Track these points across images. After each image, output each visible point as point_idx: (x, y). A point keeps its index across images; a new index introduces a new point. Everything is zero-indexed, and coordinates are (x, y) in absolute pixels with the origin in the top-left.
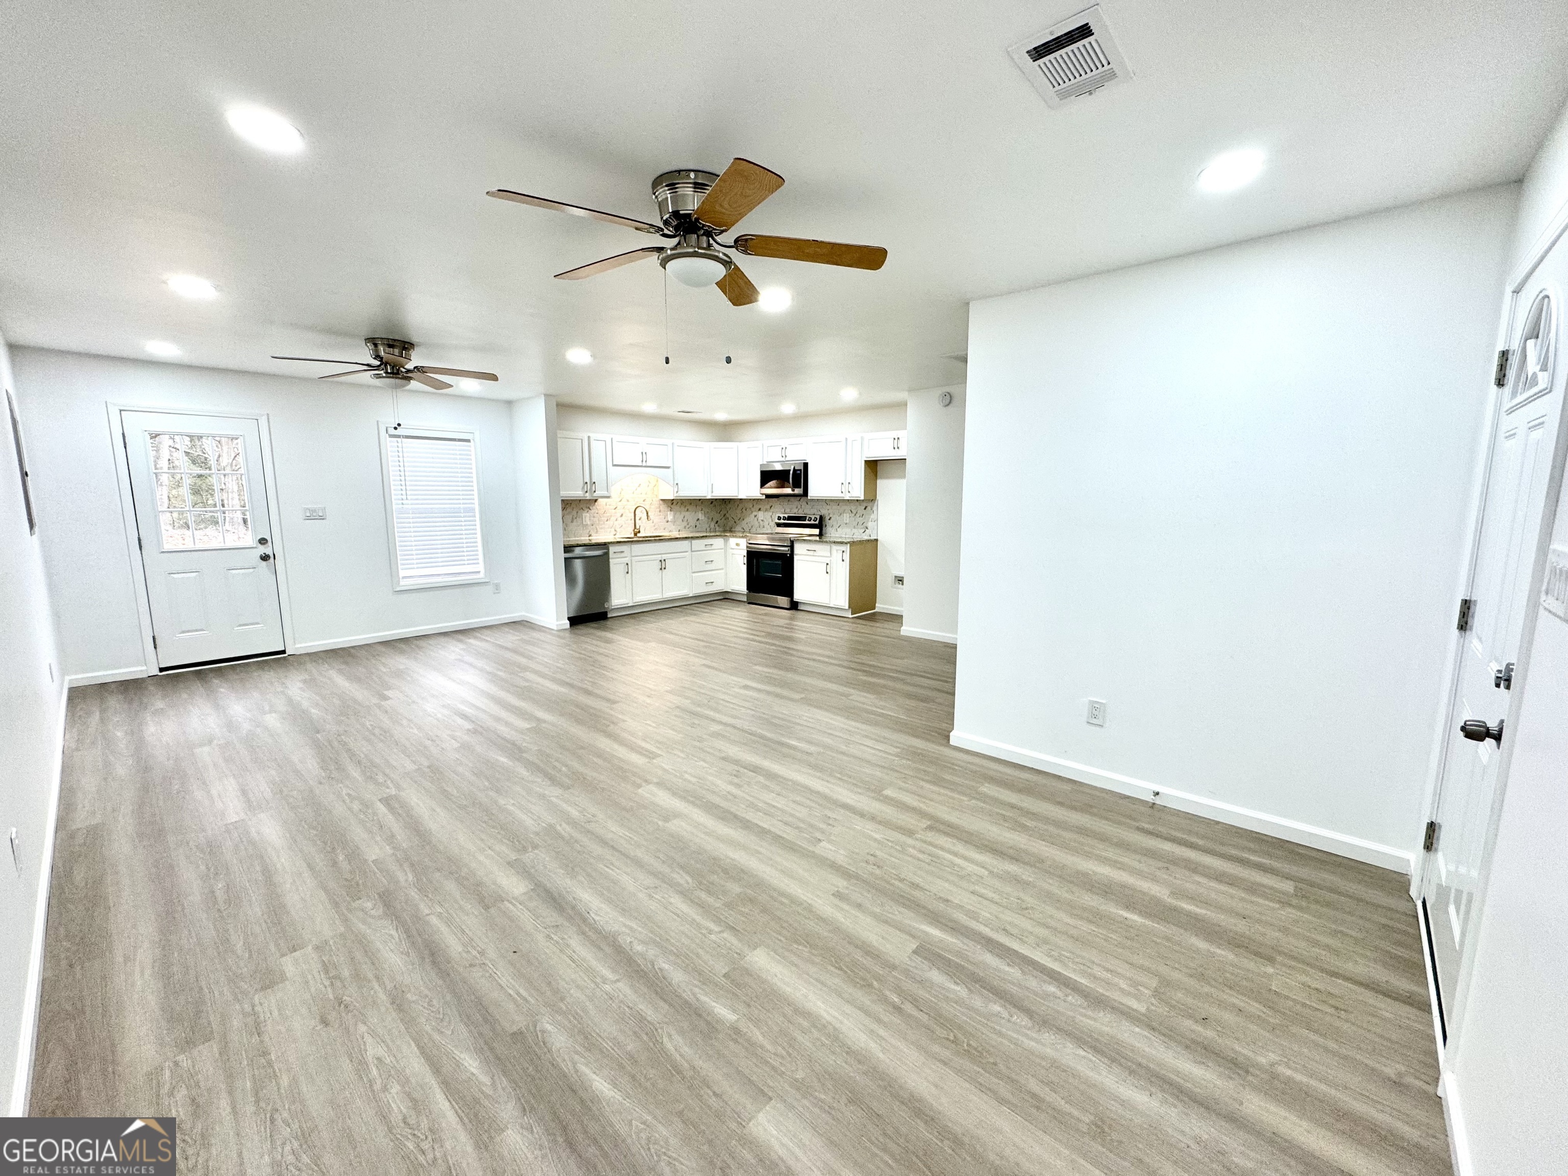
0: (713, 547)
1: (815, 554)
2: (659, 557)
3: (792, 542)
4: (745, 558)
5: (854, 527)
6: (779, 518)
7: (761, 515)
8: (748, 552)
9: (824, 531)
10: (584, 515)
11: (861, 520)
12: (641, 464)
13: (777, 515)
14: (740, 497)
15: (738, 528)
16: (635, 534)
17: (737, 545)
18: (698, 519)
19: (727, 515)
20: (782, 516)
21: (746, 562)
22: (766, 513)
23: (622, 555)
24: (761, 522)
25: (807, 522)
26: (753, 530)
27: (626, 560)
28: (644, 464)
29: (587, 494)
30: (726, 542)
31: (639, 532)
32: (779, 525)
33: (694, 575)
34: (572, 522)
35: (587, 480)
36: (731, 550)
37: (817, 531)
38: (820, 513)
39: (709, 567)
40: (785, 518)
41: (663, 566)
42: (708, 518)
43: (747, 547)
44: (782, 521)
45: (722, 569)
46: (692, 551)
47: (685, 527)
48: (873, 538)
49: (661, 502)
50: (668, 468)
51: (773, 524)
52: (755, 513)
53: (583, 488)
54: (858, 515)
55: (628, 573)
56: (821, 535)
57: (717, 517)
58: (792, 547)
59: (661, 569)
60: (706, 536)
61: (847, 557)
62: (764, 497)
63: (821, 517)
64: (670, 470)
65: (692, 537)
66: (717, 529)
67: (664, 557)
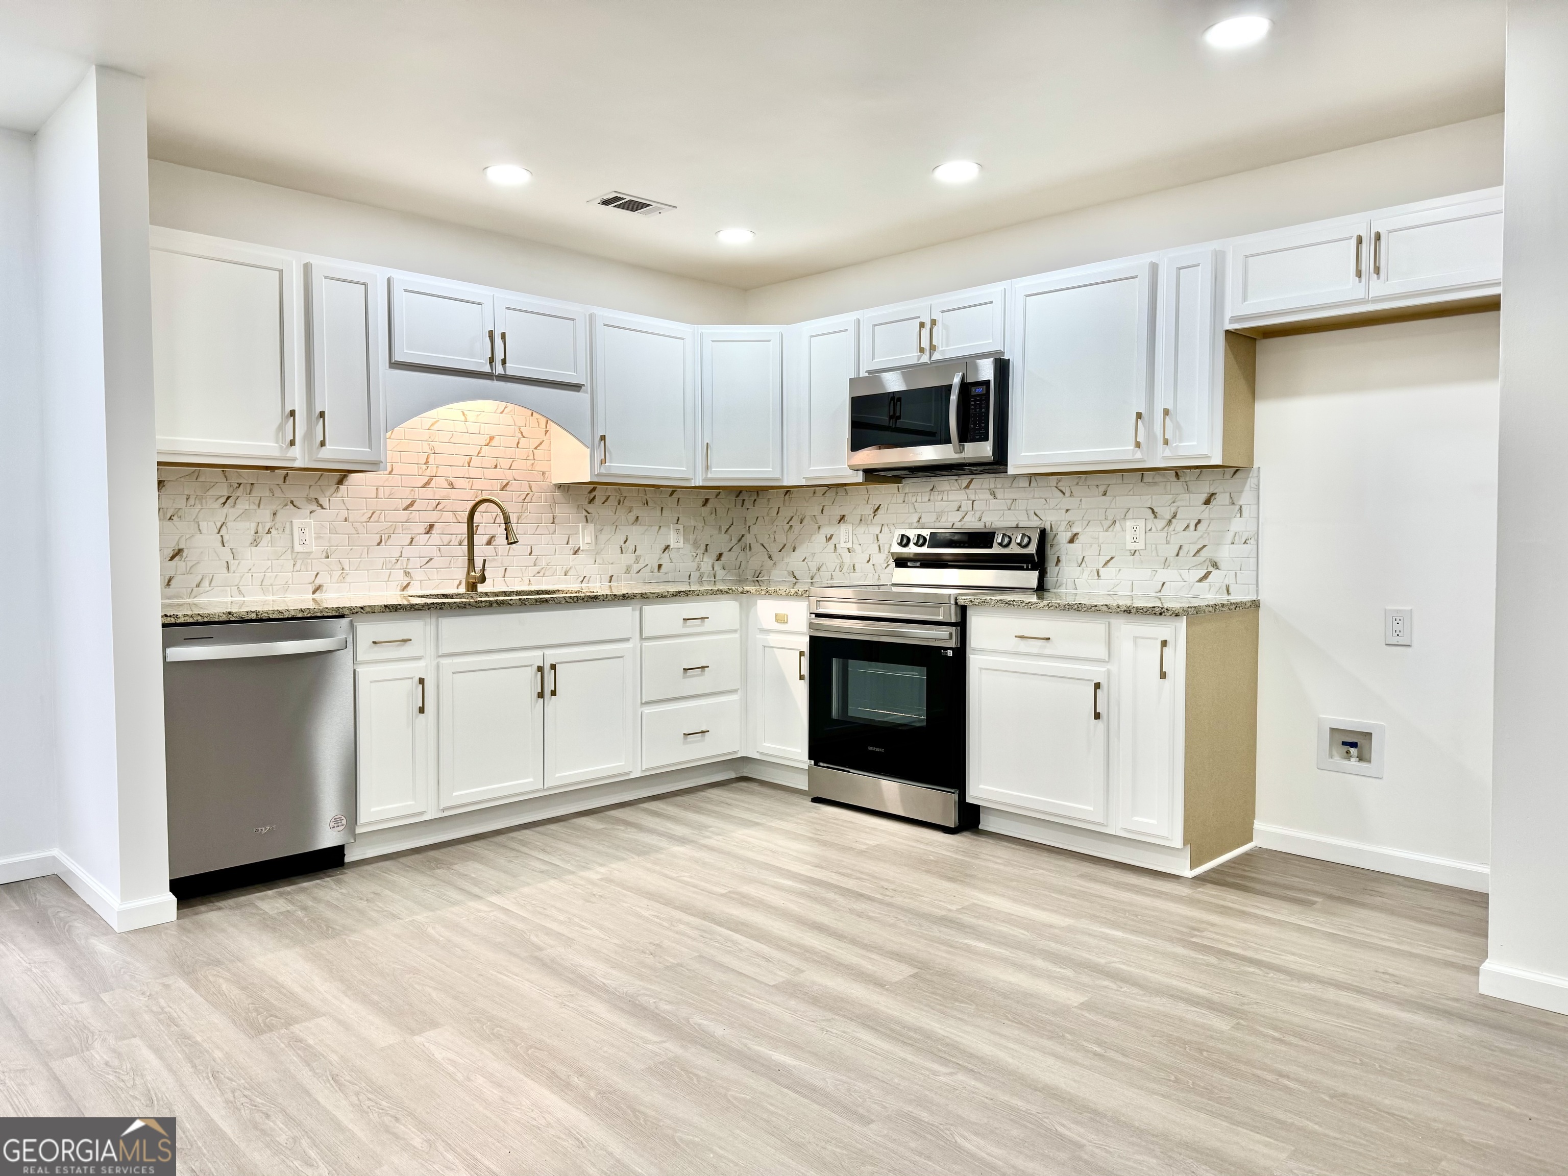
0: (708, 626)
1: (1048, 649)
2: (536, 658)
3: (963, 610)
4: (805, 661)
5: (1166, 563)
6: (904, 541)
7: (844, 534)
8: (813, 640)
9: (1050, 579)
10: (297, 523)
11: (1191, 540)
12: (487, 369)
13: (898, 533)
14: (785, 483)
15: (778, 574)
16: (472, 587)
17: (781, 619)
18: (667, 547)
19: (749, 539)
20: (912, 534)
21: (805, 671)
22: (861, 529)
23: (405, 651)
24: (847, 557)
25: (996, 550)
26: (823, 578)
27: (418, 669)
28: (499, 370)
29: (296, 451)
30: (746, 611)
31: (483, 579)
32: (901, 562)
33: (647, 710)
34: (255, 543)
35: (297, 402)
36: (760, 636)
37: (1031, 578)
38: (1035, 523)
39: (697, 683)
40: (921, 541)
41: (549, 686)
42: (696, 544)
43: (811, 626)
44: (912, 549)
45: (734, 691)
46: (641, 638)
47: (628, 571)
48: (1237, 596)
49: (557, 494)
50: (577, 387)
51: (882, 559)
52: (826, 531)
53: (281, 428)
54: (1179, 525)
55: (422, 710)
56: (1041, 588)
57: (721, 542)
58: (961, 625)
59: (541, 695)
60: (687, 594)
61: (1177, 660)
62: (859, 477)
63: (1043, 533)
64: (582, 397)
65: (644, 596)
66: (720, 573)
67: (552, 656)
